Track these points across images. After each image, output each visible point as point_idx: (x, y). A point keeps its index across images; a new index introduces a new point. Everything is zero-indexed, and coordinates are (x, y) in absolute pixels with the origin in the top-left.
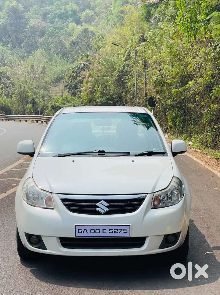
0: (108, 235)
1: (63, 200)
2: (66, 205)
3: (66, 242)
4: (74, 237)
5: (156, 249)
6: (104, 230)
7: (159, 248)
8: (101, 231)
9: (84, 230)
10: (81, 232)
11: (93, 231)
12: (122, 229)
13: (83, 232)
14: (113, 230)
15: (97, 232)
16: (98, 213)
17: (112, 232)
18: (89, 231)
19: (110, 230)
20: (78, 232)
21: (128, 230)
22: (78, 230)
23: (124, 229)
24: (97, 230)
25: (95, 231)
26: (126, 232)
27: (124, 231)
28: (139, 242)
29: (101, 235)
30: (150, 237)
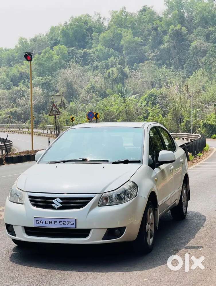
0: (58, 226)
1: (30, 197)
2: (31, 201)
3: (29, 231)
4: (33, 226)
5: (99, 240)
6: (55, 222)
7: (103, 239)
8: (53, 223)
9: (41, 221)
10: (38, 223)
11: (47, 222)
12: (69, 222)
13: (39, 223)
14: (62, 222)
15: (50, 223)
16: (53, 208)
17: (61, 224)
18: (44, 222)
19: (60, 222)
20: (36, 223)
21: (74, 223)
22: (36, 221)
23: (71, 222)
24: (50, 222)
25: (49, 223)
26: (73, 224)
27: (71, 223)
28: (85, 233)
29: (53, 226)
30: (93, 229)
